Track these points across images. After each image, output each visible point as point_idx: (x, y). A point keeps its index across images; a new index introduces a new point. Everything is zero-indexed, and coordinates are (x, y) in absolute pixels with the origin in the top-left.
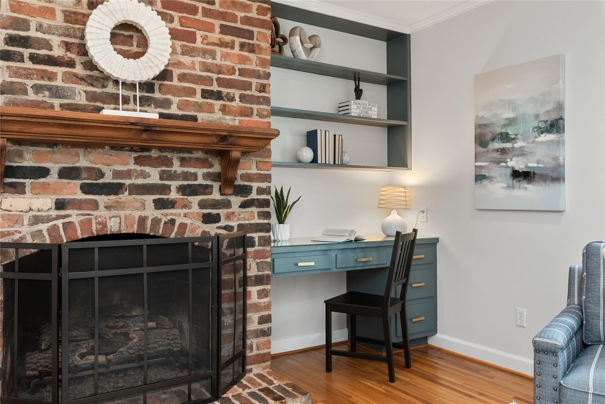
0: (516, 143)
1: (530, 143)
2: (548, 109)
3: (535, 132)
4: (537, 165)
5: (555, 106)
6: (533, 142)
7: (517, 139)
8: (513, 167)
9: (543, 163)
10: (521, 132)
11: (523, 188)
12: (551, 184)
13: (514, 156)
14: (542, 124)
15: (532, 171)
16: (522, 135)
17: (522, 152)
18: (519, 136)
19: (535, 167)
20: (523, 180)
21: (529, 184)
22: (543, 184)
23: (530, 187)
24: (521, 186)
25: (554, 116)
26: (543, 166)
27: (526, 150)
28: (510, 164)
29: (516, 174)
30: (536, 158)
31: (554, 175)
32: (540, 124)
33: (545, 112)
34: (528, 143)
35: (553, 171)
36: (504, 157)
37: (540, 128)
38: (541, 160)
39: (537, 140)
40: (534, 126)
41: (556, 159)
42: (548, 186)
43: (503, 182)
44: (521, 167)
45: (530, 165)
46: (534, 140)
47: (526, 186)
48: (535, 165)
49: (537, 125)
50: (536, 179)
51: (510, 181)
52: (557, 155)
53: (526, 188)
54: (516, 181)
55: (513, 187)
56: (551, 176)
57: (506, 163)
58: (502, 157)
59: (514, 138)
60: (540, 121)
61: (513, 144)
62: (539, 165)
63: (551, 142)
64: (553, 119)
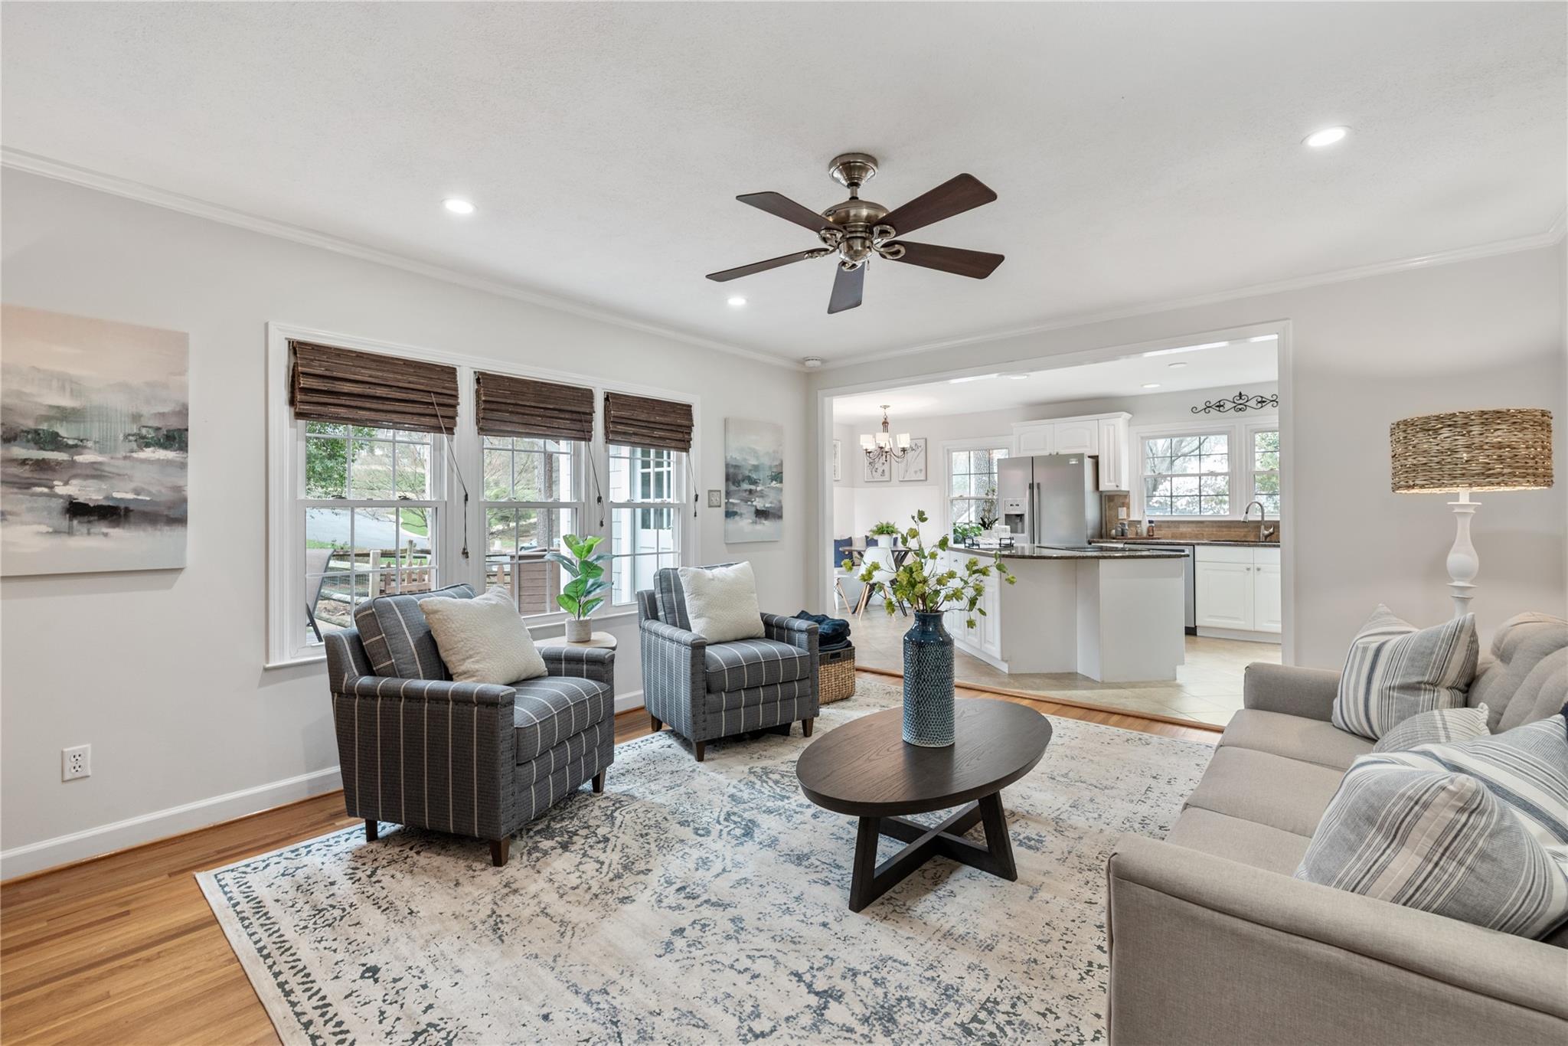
0: (81, 454)
1: (118, 459)
2: (161, 411)
3: (130, 441)
4: (135, 497)
5: (177, 409)
6: (125, 458)
7: (85, 447)
8: (70, 496)
9: (149, 493)
10: (95, 436)
11: (95, 534)
12: (166, 528)
13: (75, 476)
14: (148, 432)
15: (122, 506)
16: (95, 442)
17: (99, 473)
18: (90, 444)
19: (129, 500)
20: (99, 519)
21: (114, 527)
22: (150, 529)
23: (116, 532)
24: (92, 531)
25: (174, 423)
26: (148, 499)
27: (107, 469)
28: (61, 489)
29: (77, 510)
30: (132, 485)
31: (172, 514)
32: (144, 431)
33: (155, 414)
34: (112, 458)
35: (169, 508)
36: (45, 477)
37: (144, 437)
38: (143, 489)
39: (135, 455)
40: (128, 431)
41: (179, 489)
42: (160, 530)
43: (40, 523)
44: (95, 497)
45: (116, 495)
46: (128, 454)
47: (105, 530)
48: (130, 496)
49: (135, 431)
50: (132, 519)
51: (64, 522)
52: (181, 483)
53: (106, 535)
54: (79, 522)
55: (70, 532)
56: (167, 516)
57: (51, 487)
58: (35, 476)
59: (76, 446)
60: (144, 427)
61: (72, 456)
62: (140, 497)
63: (169, 463)
64: (172, 428)
